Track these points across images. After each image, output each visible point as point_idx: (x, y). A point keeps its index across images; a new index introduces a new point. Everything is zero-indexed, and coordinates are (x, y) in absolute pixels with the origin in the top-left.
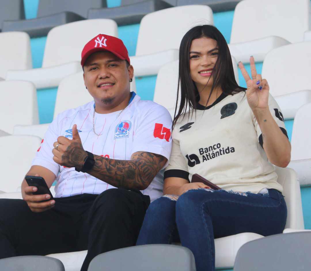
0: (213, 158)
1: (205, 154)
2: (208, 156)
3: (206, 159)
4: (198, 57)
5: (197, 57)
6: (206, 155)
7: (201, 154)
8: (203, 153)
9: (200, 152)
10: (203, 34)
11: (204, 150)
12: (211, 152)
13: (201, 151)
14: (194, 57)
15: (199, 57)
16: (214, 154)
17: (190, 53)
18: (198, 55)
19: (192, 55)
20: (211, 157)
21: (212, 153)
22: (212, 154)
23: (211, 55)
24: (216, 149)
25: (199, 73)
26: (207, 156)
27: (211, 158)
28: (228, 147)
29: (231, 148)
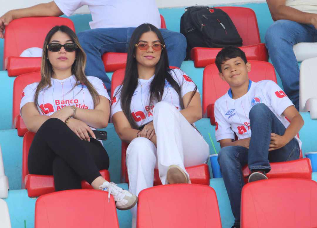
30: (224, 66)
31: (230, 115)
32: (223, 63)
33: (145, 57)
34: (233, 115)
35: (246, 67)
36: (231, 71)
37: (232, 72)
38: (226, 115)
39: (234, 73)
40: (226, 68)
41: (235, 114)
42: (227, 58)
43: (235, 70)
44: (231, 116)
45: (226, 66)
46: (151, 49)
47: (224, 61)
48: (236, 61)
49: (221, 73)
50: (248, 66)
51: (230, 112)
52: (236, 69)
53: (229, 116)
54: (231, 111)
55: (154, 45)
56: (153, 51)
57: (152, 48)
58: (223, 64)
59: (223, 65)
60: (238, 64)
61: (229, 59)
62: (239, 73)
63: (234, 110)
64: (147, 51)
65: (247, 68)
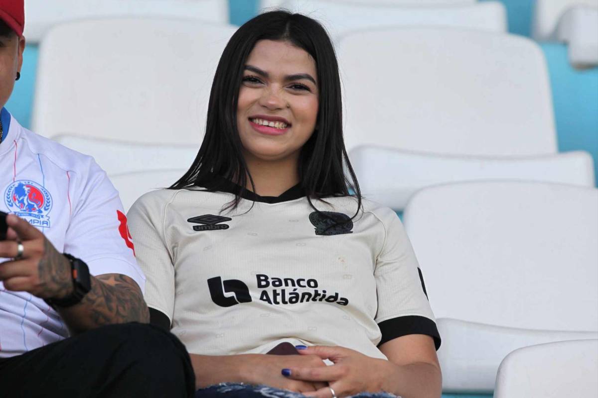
0: (291, 302)
1: (270, 290)
2: (279, 294)
3: (268, 300)
4: (260, 82)
5: (258, 81)
6: (275, 291)
7: (260, 286)
8: (267, 285)
9: (259, 281)
10: (286, 33)
11: (270, 281)
12: (289, 289)
13: (262, 280)
14: (250, 79)
15: (262, 83)
16: (297, 295)
17: (246, 67)
18: (261, 78)
19: (248, 73)
20: (287, 299)
21: (292, 291)
22: (290, 294)
23: (291, 87)
24: (305, 286)
25: (251, 119)
26: (275, 294)
27: (284, 302)
28: (337, 294)
29: (342, 299)
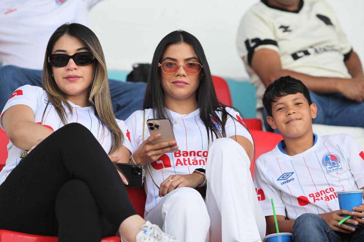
30: (276, 105)
31: (286, 180)
32: (275, 100)
33: (173, 83)
34: (290, 181)
35: (310, 110)
36: (287, 114)
37: (289, 114)
38: (278, 180)
39: (293, 116)
40: (280, 109)
41: (293, 179)
42: (282, 93)
43: (294, 113)
44: (288, 182)
45: (281, 106)
46: (182, 71)
47: (278, 98)
48: (296, 99)
49: (271, 117)
50: (313, 109)
51: (285, 176)
52: (295, 111)
53: (284, 181)
54: (288, 175)
55: (187, 65)
56: (186, 74)
57: (184, 68)
58: (275, 102)
59: (274, 104)
60: (298, 104)
61: (286, 95)
62: (300, 118)
63: (293, 173)
64: (177, 74)
65: (312, 112)
